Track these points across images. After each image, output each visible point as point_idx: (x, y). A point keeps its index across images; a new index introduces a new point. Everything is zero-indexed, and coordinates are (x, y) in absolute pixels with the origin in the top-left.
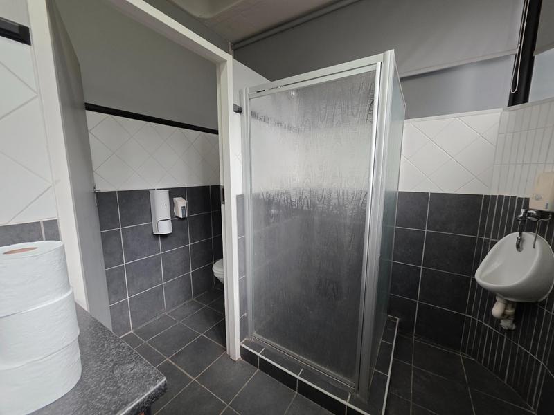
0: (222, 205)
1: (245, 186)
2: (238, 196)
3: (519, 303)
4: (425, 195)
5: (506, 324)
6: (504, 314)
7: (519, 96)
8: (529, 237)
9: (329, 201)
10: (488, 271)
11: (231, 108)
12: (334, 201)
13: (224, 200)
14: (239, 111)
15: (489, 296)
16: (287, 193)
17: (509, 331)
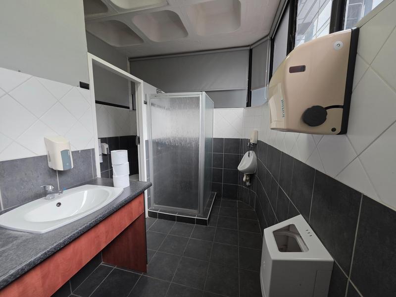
0: (138, 145)
1: (149, 136)
2: (146, 141)
3: (250, 175)
4: (222, 139)
5: (248, 184)
6: (246, 180)
7: (249, 104)
8: (251, 152)
9: (186, 141)
10: (243, 165)
11: (143, 102)
12: (188, 141)
13: (139, 142)
14: (146, 103)
15: (242, 173)
16: (169, 139)
17: (249, 186)
